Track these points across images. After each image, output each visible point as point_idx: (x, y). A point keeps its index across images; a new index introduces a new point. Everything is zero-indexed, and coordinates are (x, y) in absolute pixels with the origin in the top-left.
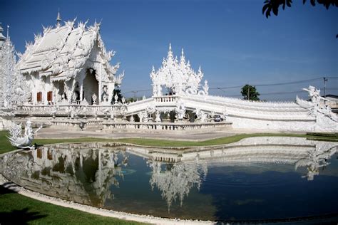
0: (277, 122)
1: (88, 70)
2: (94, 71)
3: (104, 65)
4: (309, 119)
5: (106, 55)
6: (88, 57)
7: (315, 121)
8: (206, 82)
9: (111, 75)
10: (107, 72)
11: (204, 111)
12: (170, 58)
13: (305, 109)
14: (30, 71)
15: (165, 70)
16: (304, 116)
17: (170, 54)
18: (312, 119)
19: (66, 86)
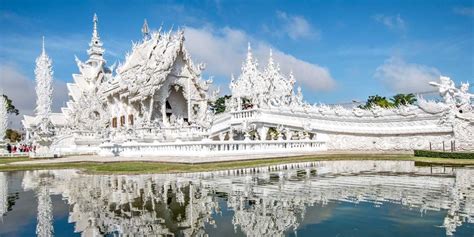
0: (389, 138)
1: (172, 87)
2: (181, 88)
3: (193, 80)
4: (440, 130)
5: (194, 68)
6: (169, 72)
7: (452, 133)
8: (299, 89)
9: (202, 92)
10: (198, 89)
11: (289, 127)
12: (249, 62)
13: (434, 114)
14: (112, 93)
15: (244, 77)
16: (432, 126)
17: (249, 56)
18: (446, 129)
19: (143, 107)
